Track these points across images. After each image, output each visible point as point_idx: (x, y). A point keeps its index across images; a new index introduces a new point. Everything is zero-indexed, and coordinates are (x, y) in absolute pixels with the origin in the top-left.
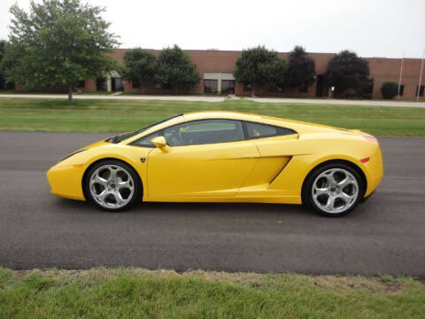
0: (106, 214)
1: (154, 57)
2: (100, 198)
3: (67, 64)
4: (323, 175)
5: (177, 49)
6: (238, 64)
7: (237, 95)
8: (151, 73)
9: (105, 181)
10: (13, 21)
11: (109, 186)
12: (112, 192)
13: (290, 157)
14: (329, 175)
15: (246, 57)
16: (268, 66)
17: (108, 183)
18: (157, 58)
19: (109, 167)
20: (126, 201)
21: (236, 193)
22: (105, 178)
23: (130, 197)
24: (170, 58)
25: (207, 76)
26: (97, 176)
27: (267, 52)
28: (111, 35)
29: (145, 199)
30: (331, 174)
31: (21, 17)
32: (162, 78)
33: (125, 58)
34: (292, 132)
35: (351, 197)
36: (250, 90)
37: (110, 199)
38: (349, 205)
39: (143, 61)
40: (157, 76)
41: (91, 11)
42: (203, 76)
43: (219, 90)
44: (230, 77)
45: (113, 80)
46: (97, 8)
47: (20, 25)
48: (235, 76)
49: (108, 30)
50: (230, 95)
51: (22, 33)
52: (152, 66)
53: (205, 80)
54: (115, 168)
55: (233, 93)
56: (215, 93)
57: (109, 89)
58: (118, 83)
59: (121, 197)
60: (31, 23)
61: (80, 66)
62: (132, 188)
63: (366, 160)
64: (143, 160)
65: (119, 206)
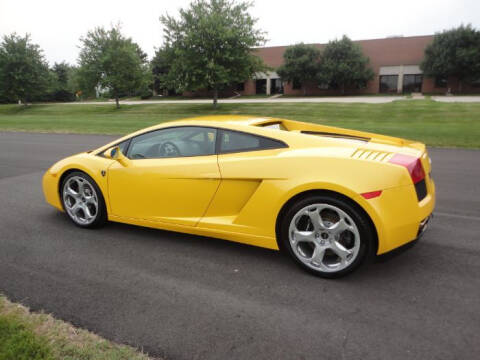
1: (318, 53)
2: (71, 210)
5: (346, 40)
6: (429, 52)
7: (424, 94)
8: (313, 72)
10: (165, 30)
11: (80, 200)
12: (83, 207)
13: (260, 181)
15: (440, 43)
16: (472, 52)
17: (78, 196)
18: (321, 54)
20: (93, 218)
22: (76, 191)
24: (336, 52)
25: (384, 71)
26: (69, 188)
27: (473, 32)
28: (258, 32)
29: (110, 218)
30: (317, 211)
31: (171, 25)
32: (326, 76)
33: (285, 56)
35: (349, 252)
36: (444, 86)
38: (347, 263)
39: (305, 57)
40: (320, 75)
41: (238, 9)
42: (378, 70)
43: (400, 87)
44: (416, 70)
45: (273, 81)
46: (243, 5)
47: (172, 33)
48: (421, 68)
49: (255, 27)
50: (413, 94)
51: (174, 40)
52: (314, 64)
53: (381, 77)
54: (82, 181)
55: (420, 91)
56: (394, 92)
57: (268, 91)
58: (278, 84)
59: (89, 213)
60: (182, 29)
62: (96, 204)
64: (103, 173)
65: (87, 222)
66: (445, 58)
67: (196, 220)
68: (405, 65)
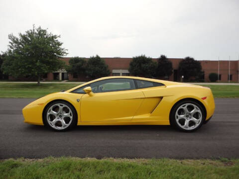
0: (56, 133)
1: (86, 61)
2: (52, 124)
3: (38, 64)
4: (181, 107)
5: (98, 57)
8: (84, 70)
9: (56, 113)
10: (10, 42)
11: (58, 116)
12: (60, 120)
13: (161, 98)
14: (184, 107)
15: (135, 61)
16: (147, 65)
17: (58, 115)
19: (58, 105)
20: (68, 125)
21: (132, 119)
22: (56, 111)
23: (70, 122)
24: (94, 62)
26: (52, 110)
27: (146, 58)
28: (63, 49)
29: (79, 123)
30: (186, 107)
31: (15, 41)
32: (90, 72)
33: (70, 62)
34: (162, 85)
35: (198, 120)
37: (58, 124)
38: (198, 125)
39: (79, 64)
40: (87, 72)
41: (53, 37)
42: (112, 71)
44: (127, 72)
45: (63, 74)
46: (55, 36)
47: (14, 44)
48: (129, 71)
49: (61, 47)
51: (15, 49)
52: (84, 66)
54: (62, 106)
57: (60, 78)
58: (65, 76)
59: (65, 123)
60: (20, 44)
61: (45, 65)
62: (71, 117)
63: (205, 98)
64: (78, 101)
65: (63, 128)
66: (138, 67)
67: (131, 118)
68: (122, 69)
